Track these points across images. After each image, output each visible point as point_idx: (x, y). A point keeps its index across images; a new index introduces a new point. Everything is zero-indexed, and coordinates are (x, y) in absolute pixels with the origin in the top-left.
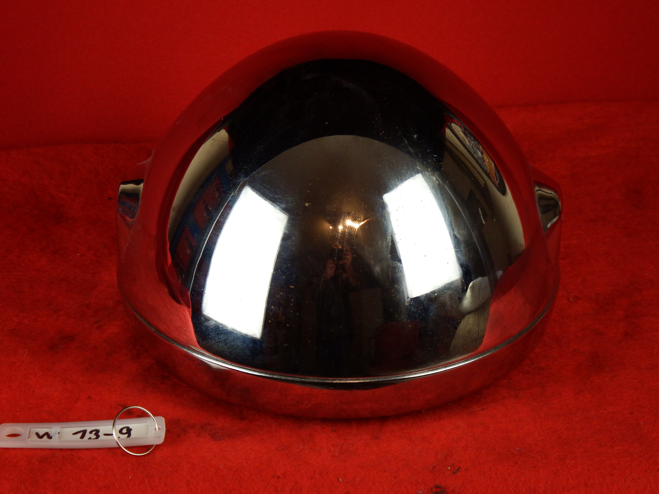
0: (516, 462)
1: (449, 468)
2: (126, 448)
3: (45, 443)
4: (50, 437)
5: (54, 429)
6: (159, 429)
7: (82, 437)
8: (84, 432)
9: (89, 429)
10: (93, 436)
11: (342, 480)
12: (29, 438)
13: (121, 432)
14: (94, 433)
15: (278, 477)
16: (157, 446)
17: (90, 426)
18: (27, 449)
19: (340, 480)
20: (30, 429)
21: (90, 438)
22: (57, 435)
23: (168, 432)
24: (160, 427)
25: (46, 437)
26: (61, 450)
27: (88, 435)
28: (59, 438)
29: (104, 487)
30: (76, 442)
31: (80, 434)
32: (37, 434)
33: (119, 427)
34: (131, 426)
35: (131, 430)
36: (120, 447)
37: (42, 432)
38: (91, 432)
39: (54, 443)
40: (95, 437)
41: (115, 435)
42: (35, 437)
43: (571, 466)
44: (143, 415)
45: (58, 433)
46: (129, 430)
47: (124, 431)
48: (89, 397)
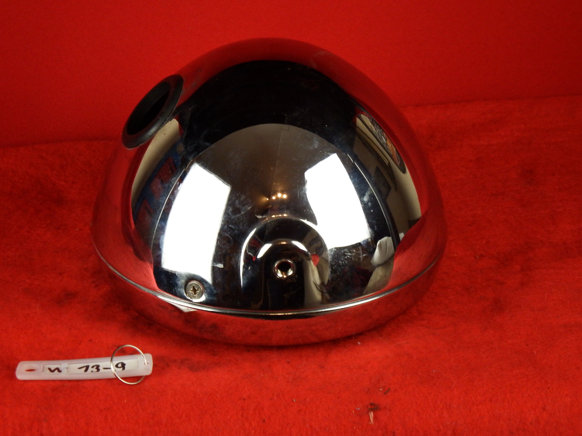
0: (435, 384)
1: (381, 390)
2: (122, 378)
3: (56, 376)
4: (59, 371)
5: (63, 365)
6: (148, 363)
7: (86, 370)
8: (87, 367)
9: (91, 365)
10: (95, 370)
11: (295, 401)
12: (43, 371)
13: (117, 366)
14: (95, 367)
15: (244, 399)
16: (147, 377)
17: (92, 362)
18: (42, 381)
19: (294, 400)
20: (44, 365)
21: (92, 371)
22: (66, 370)
23: (155, 366)
24: (149, 362)
25: (56, 371)
26: (69, 381)
27: (90, 369)
28: (68, 372)
29: (105, 409)
30: (81, 375)
31: (84, 369)
32: (50, 369)
33: (115, 362)
34: (125, 362)
35: (125, 364)
36: (117, 378)
37: (53, 367)
38: (93, 367)
39: (63, 376)
40: (96, 370)
41: (113, 369)
42: (49, 371)
43: (479, 386)
44: (135, 352)
45: (66, 368)
46: (123, 365)
47: (120, 365)
48: (91, 340)
